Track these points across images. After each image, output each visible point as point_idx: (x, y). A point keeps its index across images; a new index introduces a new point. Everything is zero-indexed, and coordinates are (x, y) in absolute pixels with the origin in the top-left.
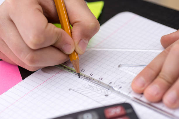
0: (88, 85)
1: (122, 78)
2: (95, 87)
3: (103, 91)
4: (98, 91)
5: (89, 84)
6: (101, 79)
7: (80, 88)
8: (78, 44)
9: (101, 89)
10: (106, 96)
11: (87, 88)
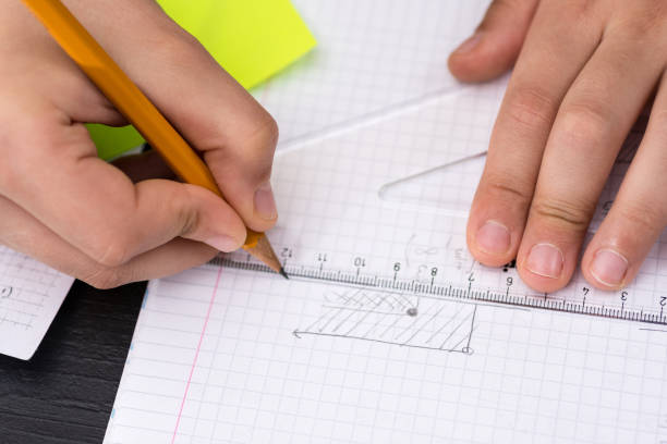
0: (336, 297)
1: (414, 236)
2: (360, 295)
3: (390, 299)
4: (378, 305)
5: (335, 294)
6: (360, 262)
7: (322, 317)
8: (256, 208)
9: (384, 295)
10: (412, 313)
11: (342, 308)
